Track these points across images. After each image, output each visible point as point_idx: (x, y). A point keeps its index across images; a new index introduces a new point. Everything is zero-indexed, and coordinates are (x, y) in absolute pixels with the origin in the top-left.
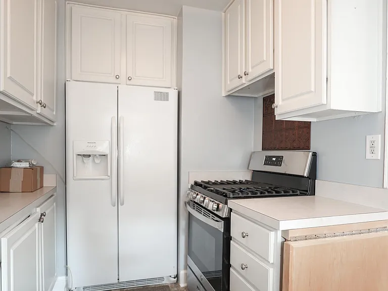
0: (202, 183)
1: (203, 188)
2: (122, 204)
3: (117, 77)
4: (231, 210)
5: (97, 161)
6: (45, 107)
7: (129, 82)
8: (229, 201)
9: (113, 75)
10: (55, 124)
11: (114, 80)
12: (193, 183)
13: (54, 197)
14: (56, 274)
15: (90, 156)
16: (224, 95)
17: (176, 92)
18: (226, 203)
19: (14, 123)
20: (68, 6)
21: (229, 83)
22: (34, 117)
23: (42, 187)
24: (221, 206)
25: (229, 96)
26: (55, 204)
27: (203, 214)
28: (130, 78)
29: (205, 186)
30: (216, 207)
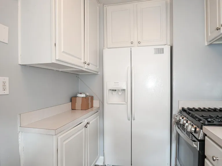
0: (187, 110)
1: (187, 114)
2: (134, 120)
3: (132, 43)
4: (205, 135)
5: (120, 93)
6: (89, 65)
7: (139, 45)
8: (204, 127)
9: (129, 42)
10: (99, 73)
11: (130, 45)
12: (181, 109)
13: (98, 112)
14: (98, 155)
15: (116, 90)
16: (206, 44)
17: (169, 47)
18: (201, 128)
19: (80, 74)
20: (105, 8)
21: (210, 35)
22: (83, 71)
23: (92, 107)
24: (198, 129)
25: (210, 45)
26: (98, 116)
27: (186, 132)
28: (139, 42)
29: (188, 112)
30: (194, 130)
